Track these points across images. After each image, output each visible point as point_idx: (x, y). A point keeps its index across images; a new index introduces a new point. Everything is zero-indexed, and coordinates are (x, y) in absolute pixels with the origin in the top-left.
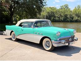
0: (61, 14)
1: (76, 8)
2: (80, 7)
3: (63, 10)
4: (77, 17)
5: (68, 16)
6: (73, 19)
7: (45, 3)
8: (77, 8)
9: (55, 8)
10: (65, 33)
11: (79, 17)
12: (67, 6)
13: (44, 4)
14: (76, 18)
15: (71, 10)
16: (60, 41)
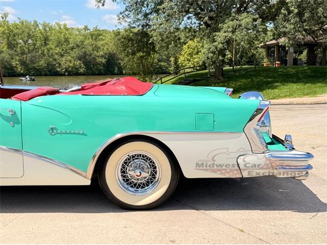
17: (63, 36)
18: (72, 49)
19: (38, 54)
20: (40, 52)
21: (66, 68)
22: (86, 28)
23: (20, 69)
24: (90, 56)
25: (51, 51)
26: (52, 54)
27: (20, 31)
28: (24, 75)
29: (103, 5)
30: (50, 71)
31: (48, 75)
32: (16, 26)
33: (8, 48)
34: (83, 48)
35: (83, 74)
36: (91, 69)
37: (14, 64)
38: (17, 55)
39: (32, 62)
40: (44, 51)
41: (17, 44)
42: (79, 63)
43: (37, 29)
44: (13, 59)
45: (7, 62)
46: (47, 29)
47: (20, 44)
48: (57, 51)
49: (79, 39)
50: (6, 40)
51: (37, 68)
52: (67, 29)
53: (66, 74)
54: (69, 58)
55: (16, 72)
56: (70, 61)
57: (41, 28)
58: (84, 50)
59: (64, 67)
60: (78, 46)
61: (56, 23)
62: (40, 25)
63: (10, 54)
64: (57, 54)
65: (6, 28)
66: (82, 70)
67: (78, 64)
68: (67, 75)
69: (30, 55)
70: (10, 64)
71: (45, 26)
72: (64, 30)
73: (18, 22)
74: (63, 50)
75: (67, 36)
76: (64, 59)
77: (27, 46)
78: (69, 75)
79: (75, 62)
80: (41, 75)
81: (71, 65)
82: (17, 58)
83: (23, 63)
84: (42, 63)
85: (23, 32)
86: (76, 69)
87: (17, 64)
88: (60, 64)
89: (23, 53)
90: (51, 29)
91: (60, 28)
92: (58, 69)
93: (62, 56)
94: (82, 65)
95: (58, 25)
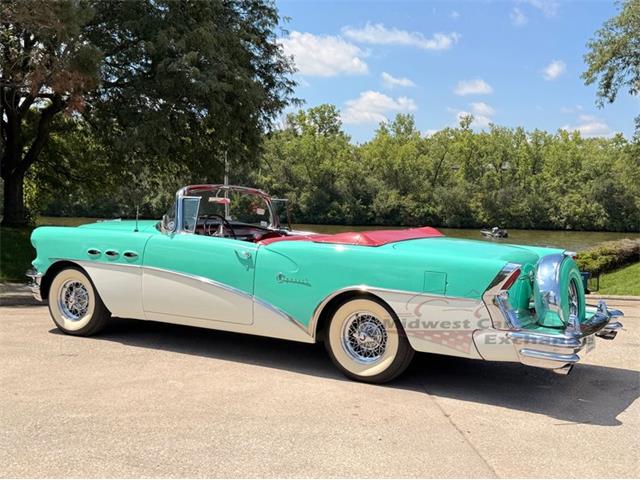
0: (294, 169)
1: (384, 131)
2: (409, 130)
3: (305, 144)
4: (394, 194)
5: (341, 184)
6: (373, 207)
8: (392, 133)
11: (404, 193)
12: (326, 118)
14: (389, 199)
15: (352, 142)
17: (569, 155)
18: (586, 179)
19: (517, 189)
20: (522, 185)
21: (568, 217)
22: (619, 139)
23: (482, 216)
24: (622, 193)
25: (544, 184)
26: (544, 190)
27: (490, 148)
28: (488, 227)
29: (612, 101)
30: (536, 221)
31: (533, 229)
32: (483, 139)
33: (466, 178)
34: (608, 176)
35: (604, 230)
36: (621, 220)
37: (472, 206)
38: (480, 190)
39: (506, 203)
40: (529, 183)
41: (483, 171)
42: (596, 208)
43: (522, 144)
44: (471, 197)
45: (460, 202)
46: (542, 142)
47: (489, 170)
48: (554, 184)
49: (601, 159)
50: (464, 163)
51: (512, 214)
52: (580, 142)
53: (568, 227)
54: (577, 197)
55: (473, 221)
56: (579, 203)
57: (529, 141)
58: (608, 181)
59: (565, 214)
60: (598, 174)
61: (560, 131)
62: (527, 136)
63: (467, 189)
64: (554, 189)
65: (466, 142)
66: (600, 222)
67: (593, 209)
68: (569, 230)
69: (503, 190)
70: (465, 207)
71: (536, 137)
72: (574, 144)
73: (488, 132)
74: (566, 182)
75: (577, 155)
76: (566, 199)
77: (499, 175)
78: (573, 229)
79: (588, 206)
80: (519, 228)
81: (579, 210)
82: (480, 195)
83: (489, 205)
84: (524, 205)
85: (496, 149)
86: (588, 218)
87: (478, 207)
88: (557, 209)
89: (491, 187)
90: (548, 142)
91: (566, 140)
92: (553, 218)
93: (564, 192)
94: (603, 210)
95: (564, 134)
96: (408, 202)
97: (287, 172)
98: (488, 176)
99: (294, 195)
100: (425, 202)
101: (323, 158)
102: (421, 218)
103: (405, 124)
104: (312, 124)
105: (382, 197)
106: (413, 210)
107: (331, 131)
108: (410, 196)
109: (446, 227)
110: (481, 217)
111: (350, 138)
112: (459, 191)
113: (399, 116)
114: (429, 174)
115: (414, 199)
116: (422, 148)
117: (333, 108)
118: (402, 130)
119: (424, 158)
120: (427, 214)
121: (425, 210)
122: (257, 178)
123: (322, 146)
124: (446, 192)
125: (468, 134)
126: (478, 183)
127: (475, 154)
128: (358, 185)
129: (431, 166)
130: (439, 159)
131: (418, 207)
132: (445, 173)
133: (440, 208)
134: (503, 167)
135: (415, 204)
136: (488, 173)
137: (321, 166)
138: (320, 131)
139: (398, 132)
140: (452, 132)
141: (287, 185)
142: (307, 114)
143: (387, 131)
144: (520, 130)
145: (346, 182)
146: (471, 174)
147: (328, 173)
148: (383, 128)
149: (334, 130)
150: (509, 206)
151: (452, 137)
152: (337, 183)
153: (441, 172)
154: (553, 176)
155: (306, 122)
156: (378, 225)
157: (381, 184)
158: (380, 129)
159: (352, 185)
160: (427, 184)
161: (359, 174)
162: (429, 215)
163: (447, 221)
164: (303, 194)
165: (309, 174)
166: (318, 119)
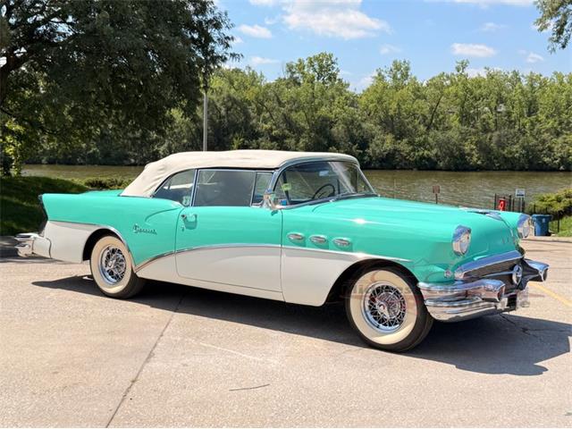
0: (294, 116)
1: (380, 78)
2: (405, 76)
3: (303, 92)
4: (389, 138)
6: (369, 151)
7: (225, 42)
8: (389, 80)
9: (253, 76)
10: (488, 236)
11: (399, 136)
12: (324, 66)
13: (219, 50)
14: (385, 143)
15: (350, 89)
16: (470, 287)
96: (403, 146)
97: (287, 120)
98: (484, 120)
99: (293, 141)
100: (420, 145)
101: (321, 104)
102: (416, 161)
103: (401, 71)
104: (311, 72)
105: (378, 142)
106: (408, 154)
107: (330, 79)
108: (405, 140)
109: (441, 170)
110: (475, 159)
111: (348, 85)
112: (454, 135)
113: (395, 62)
114: (425, 118)
115: (410, 143)
116: (418, 93)
117: (331, 56)
118: (399, 76)
119: (421, 102)
120: (422, 158)
121: (421, 153)
122: (257, 125)
123: (319, 94)
124: (440, 136)
125: (463, 79)
126: (473, 127)
127: (470, 98)
128: (355, 131)
129: (426, 110)
130: (434, 104)
131: (412, 151)
132: (441, 116)
133: (434, 151)
134: (499, 110)
135: (411, 148)
136: (483, 117)
137: (319, 113)
138: (318, 79)
139: (395, 77)
140: (448, 77)
141: (287, 132)
142: (306, 62)
143: (383, 77)
144: (516, 74)
145: (343, 127)
146: (466, 118)
147: (325, 119)
148: (379, 74)
149: (332, 77)
150: (503, 149)
151: (448, 82)
152: (334, 129)
153: (438, 116)
154: (547, 117)
155: (306, 70)
156: (375, 169)
157: (377, 129)
158: (377, 75)
159: (348, 130)
160: (422, 128)
161: (356, 119)
162: (424, 158)
163: (441, 164)
164: (302, 140)
165: (308, 120)
166: (317, 67)
